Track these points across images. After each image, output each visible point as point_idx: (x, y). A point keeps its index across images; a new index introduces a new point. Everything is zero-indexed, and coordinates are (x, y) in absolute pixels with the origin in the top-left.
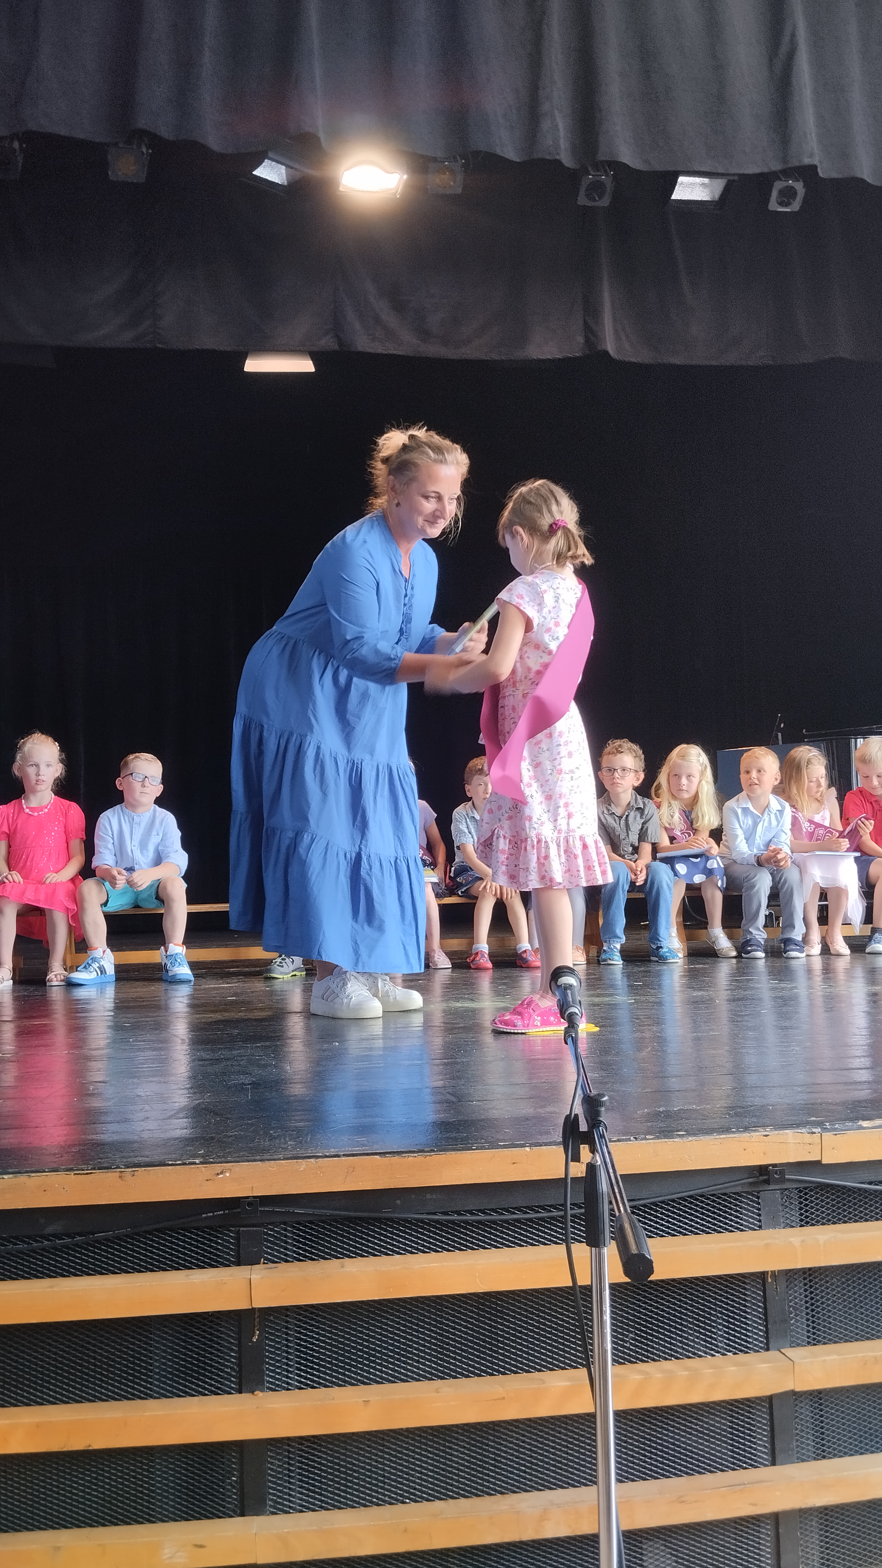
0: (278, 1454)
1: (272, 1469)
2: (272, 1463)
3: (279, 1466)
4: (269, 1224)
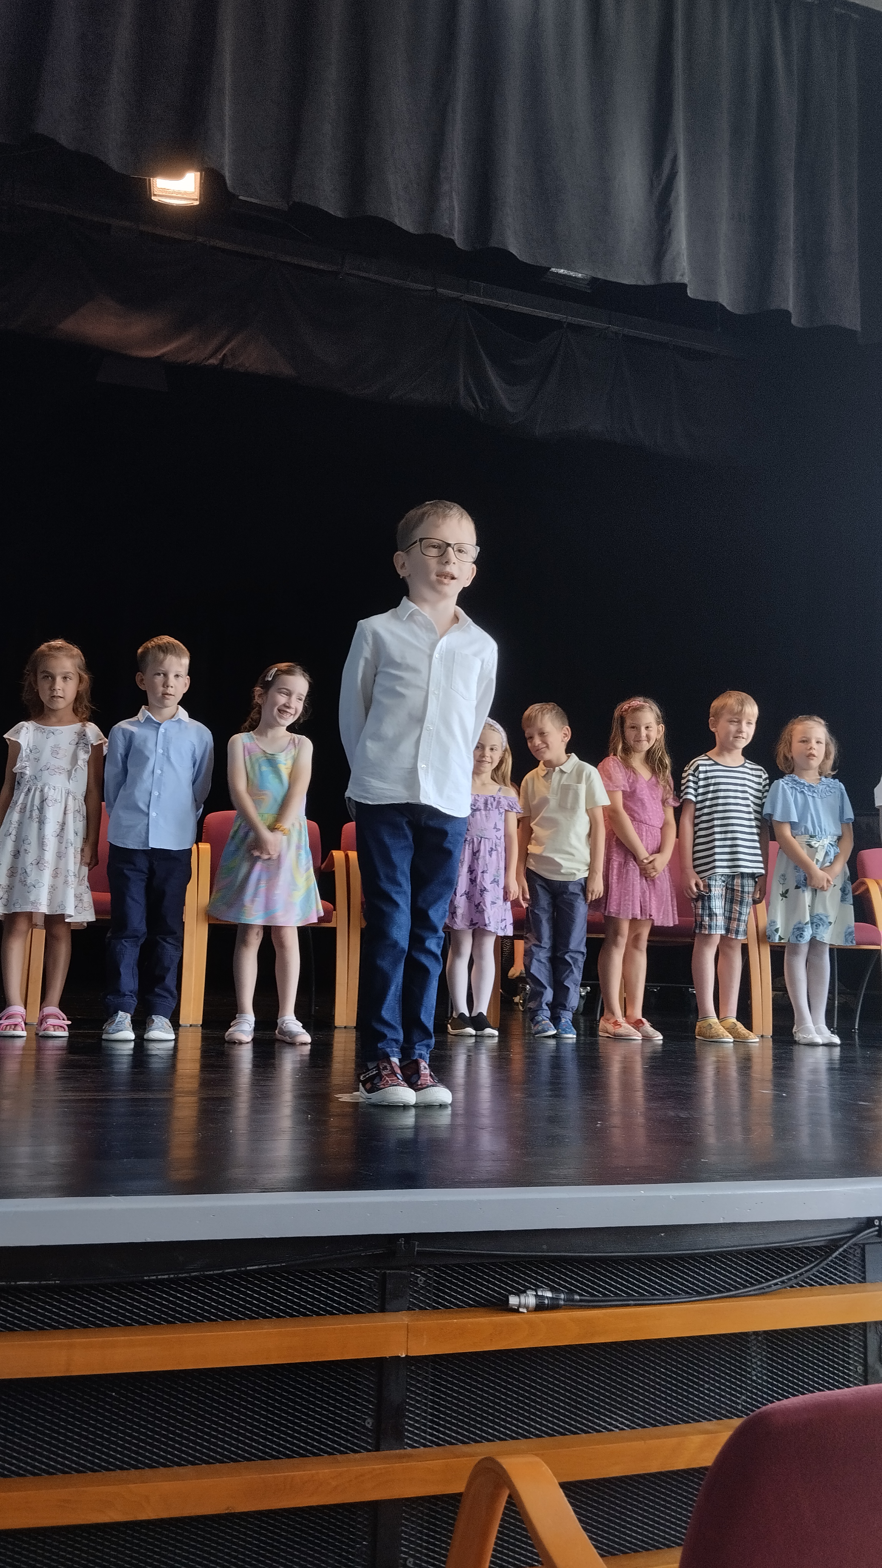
0: (413, 1515)
1: (406, 1533)
2: (406, 1526)
3: (413, 1529)
4: (417, 1266)
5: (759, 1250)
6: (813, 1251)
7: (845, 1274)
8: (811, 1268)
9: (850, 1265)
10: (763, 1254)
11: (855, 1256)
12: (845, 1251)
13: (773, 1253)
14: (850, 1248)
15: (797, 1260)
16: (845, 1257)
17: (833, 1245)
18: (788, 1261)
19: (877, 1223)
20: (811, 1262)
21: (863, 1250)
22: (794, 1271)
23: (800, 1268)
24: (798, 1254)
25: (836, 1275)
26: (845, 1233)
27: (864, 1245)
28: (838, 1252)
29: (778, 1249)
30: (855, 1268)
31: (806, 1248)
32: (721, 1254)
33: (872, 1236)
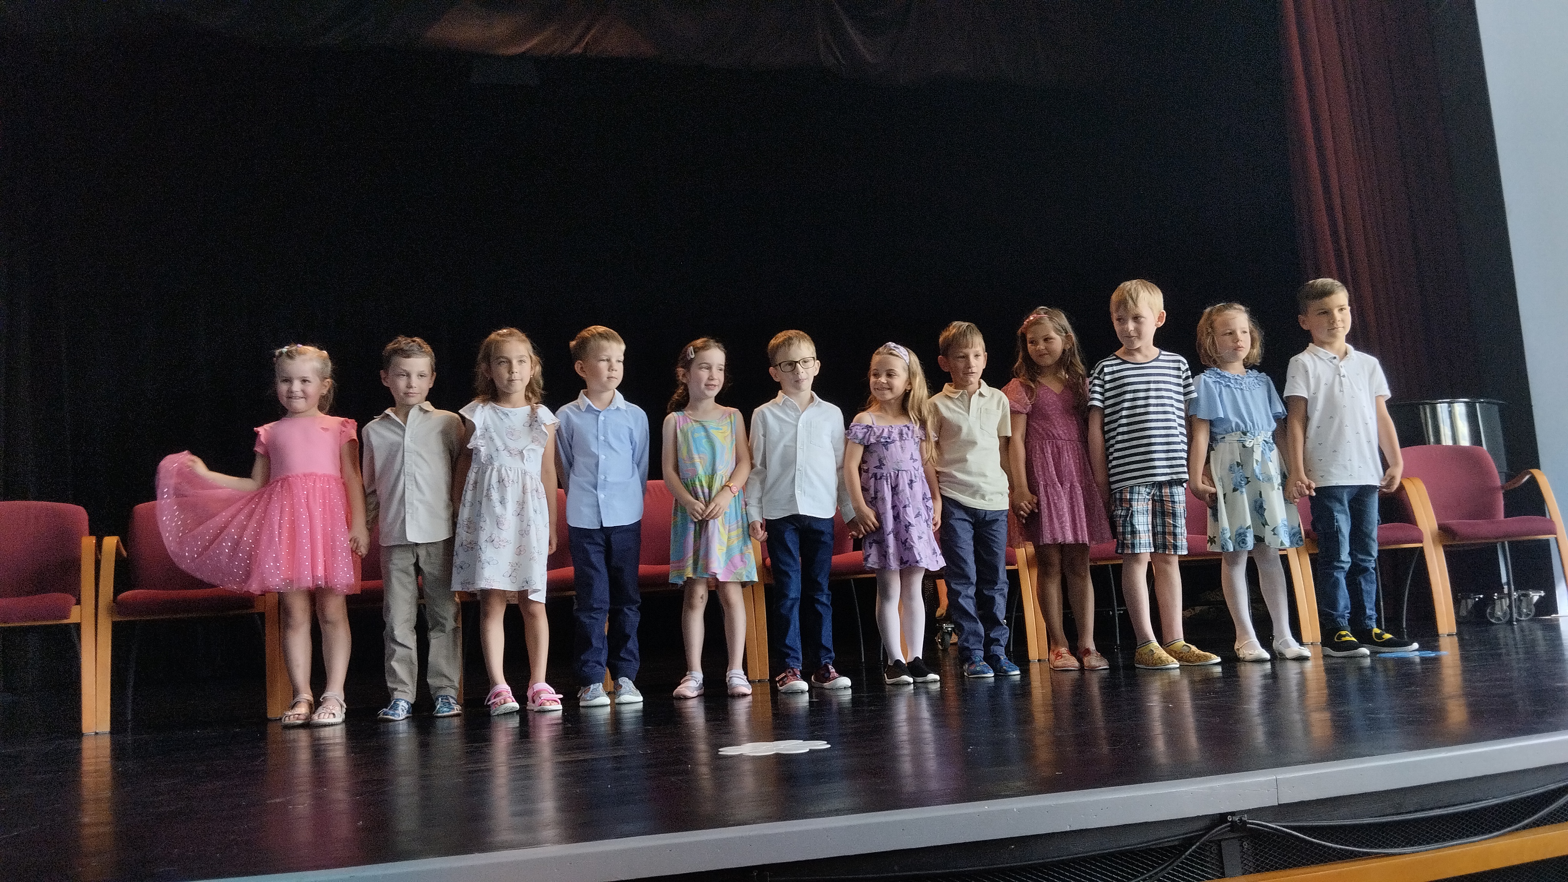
5: (1112, 854)
6: (1167, 851)
7: (1203, 871)
8: (1165, 868)
9: (1208, 862)
10: (1117, 858)
11: (1211, 853)
12: (1198, 848)
13: (1127, 856)
14: (1203, 844)
15: (1152, 861)
16: (1201, 854)
17: (1188, 842)
18: (1143, 863)
19: (1230, 818)
20: (1165, 861)
21: (1220, 846)
22: (1148, 871)
23: (1154, 868)
24: (1153, 856)
25: (1193, 872)
26: (1200, 831)
27: (1220, 841)
28: (1191, 850)
29: (1132, 851)
30: (1213, 864)
31: (1160, 848)
32: (1073, 860)
33: (1225, 832)
